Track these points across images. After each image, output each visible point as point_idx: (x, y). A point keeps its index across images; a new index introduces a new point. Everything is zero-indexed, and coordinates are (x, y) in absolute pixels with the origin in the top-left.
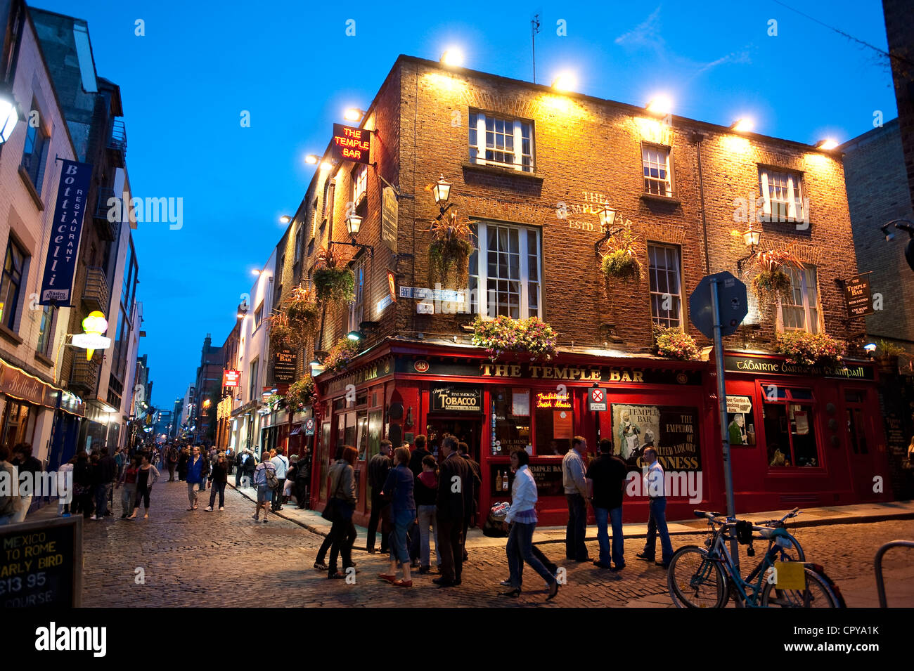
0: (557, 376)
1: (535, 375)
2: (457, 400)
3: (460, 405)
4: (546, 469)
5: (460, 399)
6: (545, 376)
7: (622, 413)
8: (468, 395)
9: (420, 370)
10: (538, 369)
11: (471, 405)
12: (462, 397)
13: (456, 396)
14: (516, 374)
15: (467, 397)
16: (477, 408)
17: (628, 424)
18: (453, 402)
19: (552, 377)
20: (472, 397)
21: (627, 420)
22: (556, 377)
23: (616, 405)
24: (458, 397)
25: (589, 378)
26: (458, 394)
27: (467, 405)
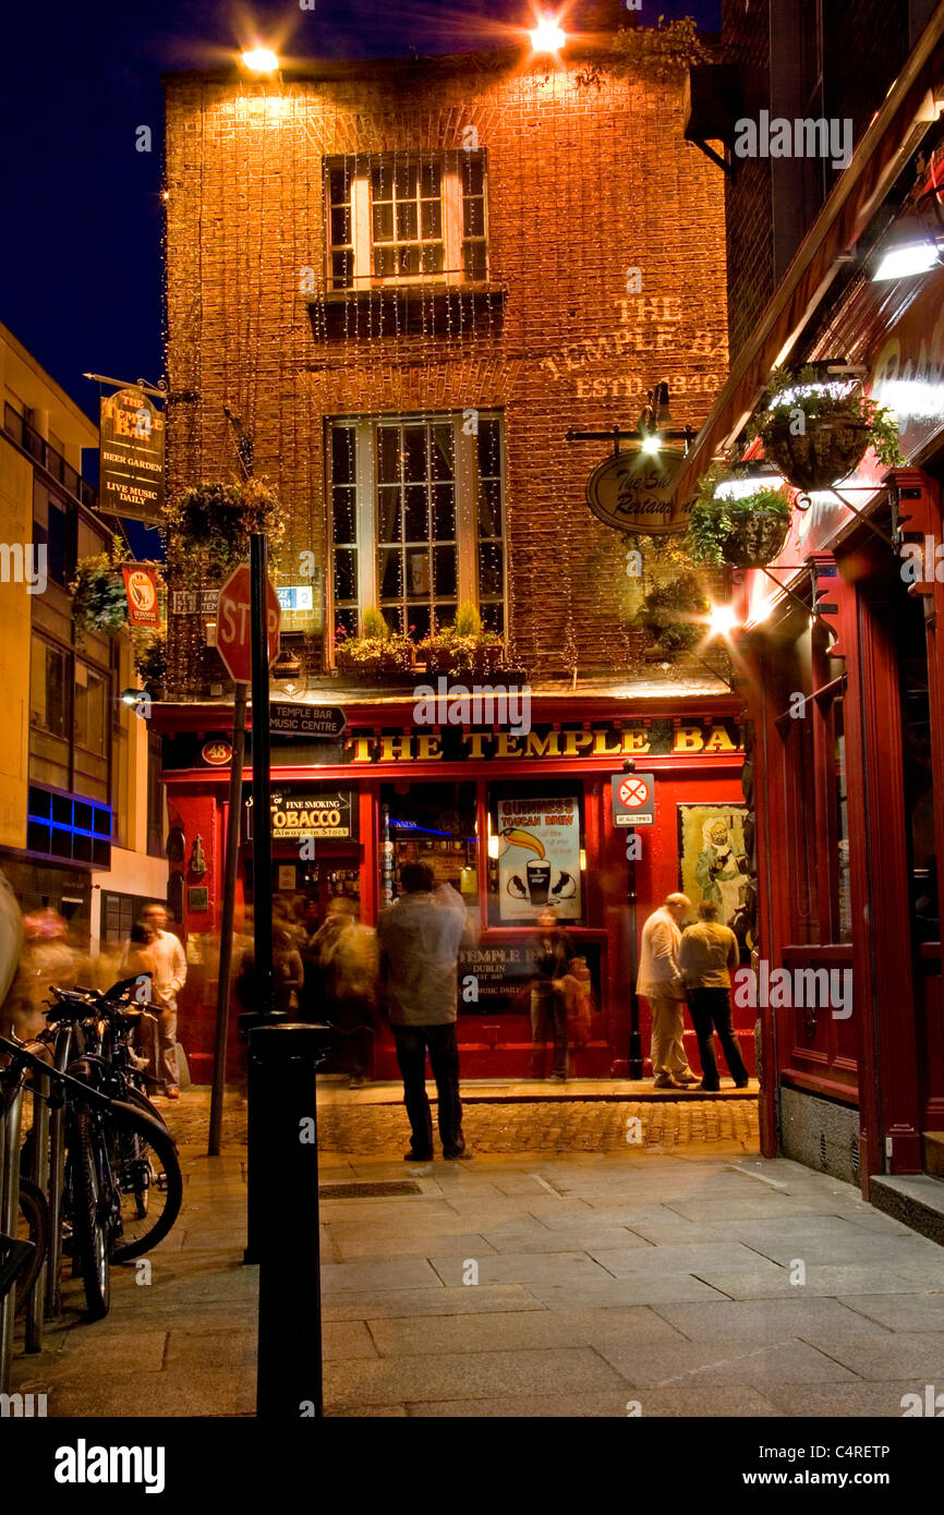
0: (533, 750)
1: (477, 752)
2: (298, 817)
3: (304, 826)
4: (508, 956)
5: (304, 813)
6: (502, 752)
7: (708, 826)
8: (322, 804)
9: (214, 760)
10: (484, 740)
11: (329, 826)
12: (310, 811)
13: (296, 809)
14: (431, 752)
15: (321, 810)
16: (344, 832)
17: (722, 851)
18: (290, 821)
19: (519, 753)
20: (331, 809)
21: (722, 842)
22: (529, 753)
23: (690, 807)
24: (299, 811)
25: (616, 750)
26: (299, 805)
27: (320, 827)
